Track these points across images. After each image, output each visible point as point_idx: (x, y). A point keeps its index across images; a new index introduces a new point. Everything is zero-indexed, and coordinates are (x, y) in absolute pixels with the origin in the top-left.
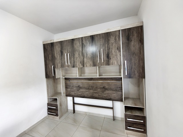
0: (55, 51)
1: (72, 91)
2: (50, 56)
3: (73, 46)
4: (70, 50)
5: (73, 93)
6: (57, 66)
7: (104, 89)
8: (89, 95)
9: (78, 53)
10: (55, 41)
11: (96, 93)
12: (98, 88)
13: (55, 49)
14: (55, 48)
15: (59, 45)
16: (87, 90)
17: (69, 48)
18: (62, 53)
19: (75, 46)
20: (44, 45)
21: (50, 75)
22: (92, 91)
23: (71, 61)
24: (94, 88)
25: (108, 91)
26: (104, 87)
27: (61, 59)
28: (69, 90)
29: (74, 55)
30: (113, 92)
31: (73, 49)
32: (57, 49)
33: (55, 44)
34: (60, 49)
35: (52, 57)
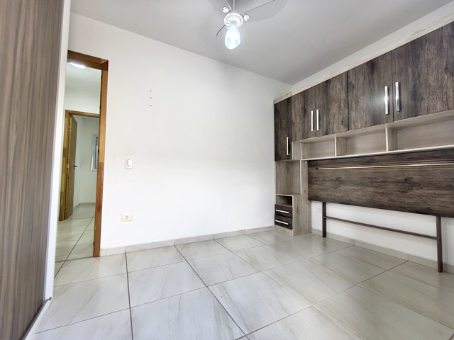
0: (293, 111)
1: (323, 190)
2: (284, 122)
3: (327, 92)
4: (321, 102)
5: (323, 194)
6: (296, 137)
7: (408, 184)
8: (364, 199)
9: (336, 105)
10: (293, 94)
11: (382, 194)
12: (389, 182)
13: (293, 108)
14: (293, 106)
15: (301, 99)
16: (359, 188)
17: (319, 100)
18: (305, 112)
19: (332, 93)
20: (276, 106)
21: (281, 155)
22: (371, 189)
23: (321, 123)
24: (376, 182)
25: (421, 188)
26: (406, 180)
27: (304, 122)
28: (316, 186)
29: (329, 110)
30: (437, 192)
31: (327, 99)
32: (297, 106)
33: (293, 99)
34: (301, 105)
35: (287, 122)
